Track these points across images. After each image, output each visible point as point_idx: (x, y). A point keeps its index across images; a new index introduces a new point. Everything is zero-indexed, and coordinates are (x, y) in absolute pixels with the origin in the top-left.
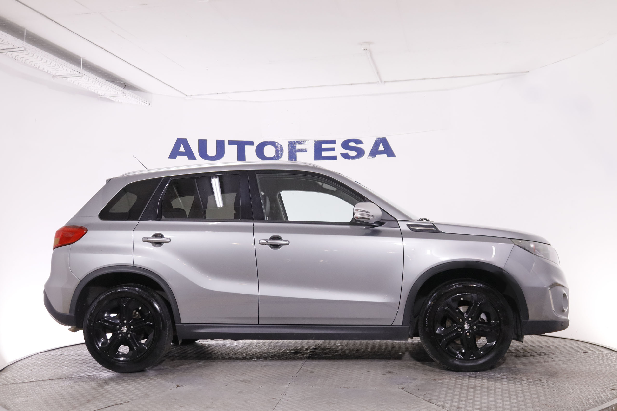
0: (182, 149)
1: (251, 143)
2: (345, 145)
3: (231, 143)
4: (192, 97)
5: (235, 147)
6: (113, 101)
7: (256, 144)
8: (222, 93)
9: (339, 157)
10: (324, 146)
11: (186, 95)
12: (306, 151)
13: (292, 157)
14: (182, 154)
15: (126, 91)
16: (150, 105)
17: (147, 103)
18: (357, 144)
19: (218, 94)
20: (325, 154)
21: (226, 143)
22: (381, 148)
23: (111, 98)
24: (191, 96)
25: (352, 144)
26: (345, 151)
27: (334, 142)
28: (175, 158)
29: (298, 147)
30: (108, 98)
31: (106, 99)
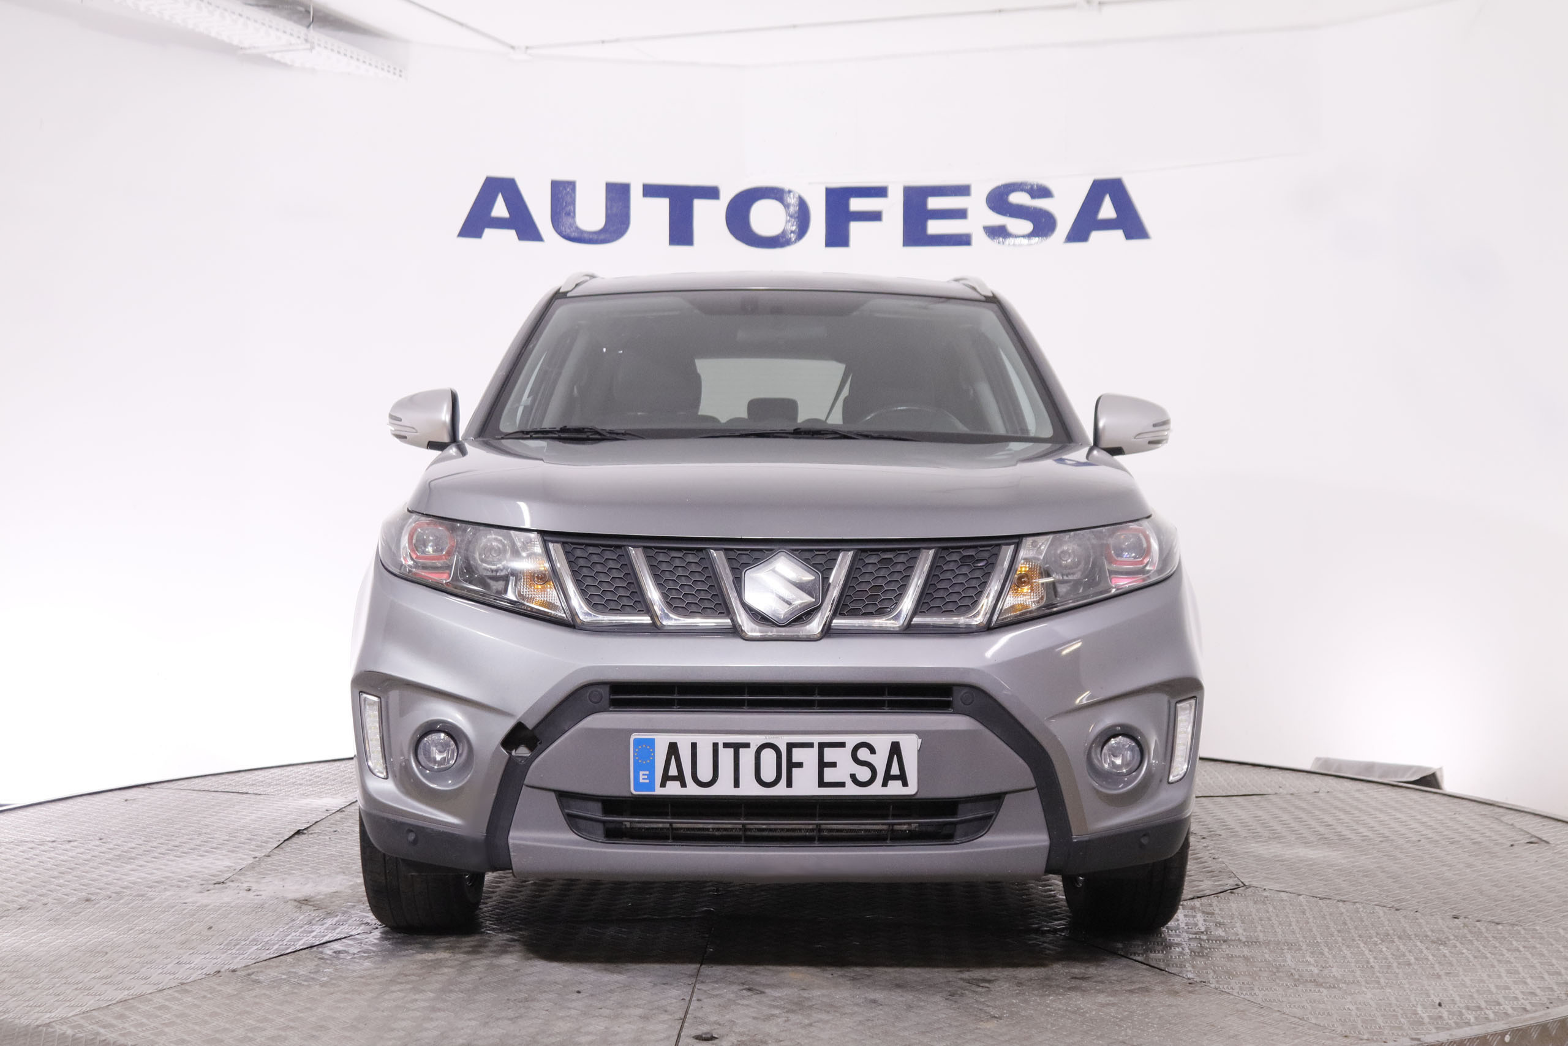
0: (500, 209)
1: (712, 193)
2: (998, 200)
3: (651, 191)
4: (529, 51)
5: (663, 204)
6: (285, 65)
7: (726, 196)
8: (617, 40)
9: (979, 238)
10: (934, 203)
11: (513, 47)
12: (876, 216)
13: (837, 237)
14: (500, 223)
15: (316, 35)
16: (400, 76)
17: (391, 69)
18: (1033, 197)
19: (603, 42)
20: (935, 227)
21: (636, 193)
22: (1107, 210)
23: (277, 57)
24: (527, 48)
25: (1018, 198)
26: (997, 220)
27: (963, 190)
28: (478, 234)
29: (857, 204)
30: (269, 55)
31: (262, 60)
